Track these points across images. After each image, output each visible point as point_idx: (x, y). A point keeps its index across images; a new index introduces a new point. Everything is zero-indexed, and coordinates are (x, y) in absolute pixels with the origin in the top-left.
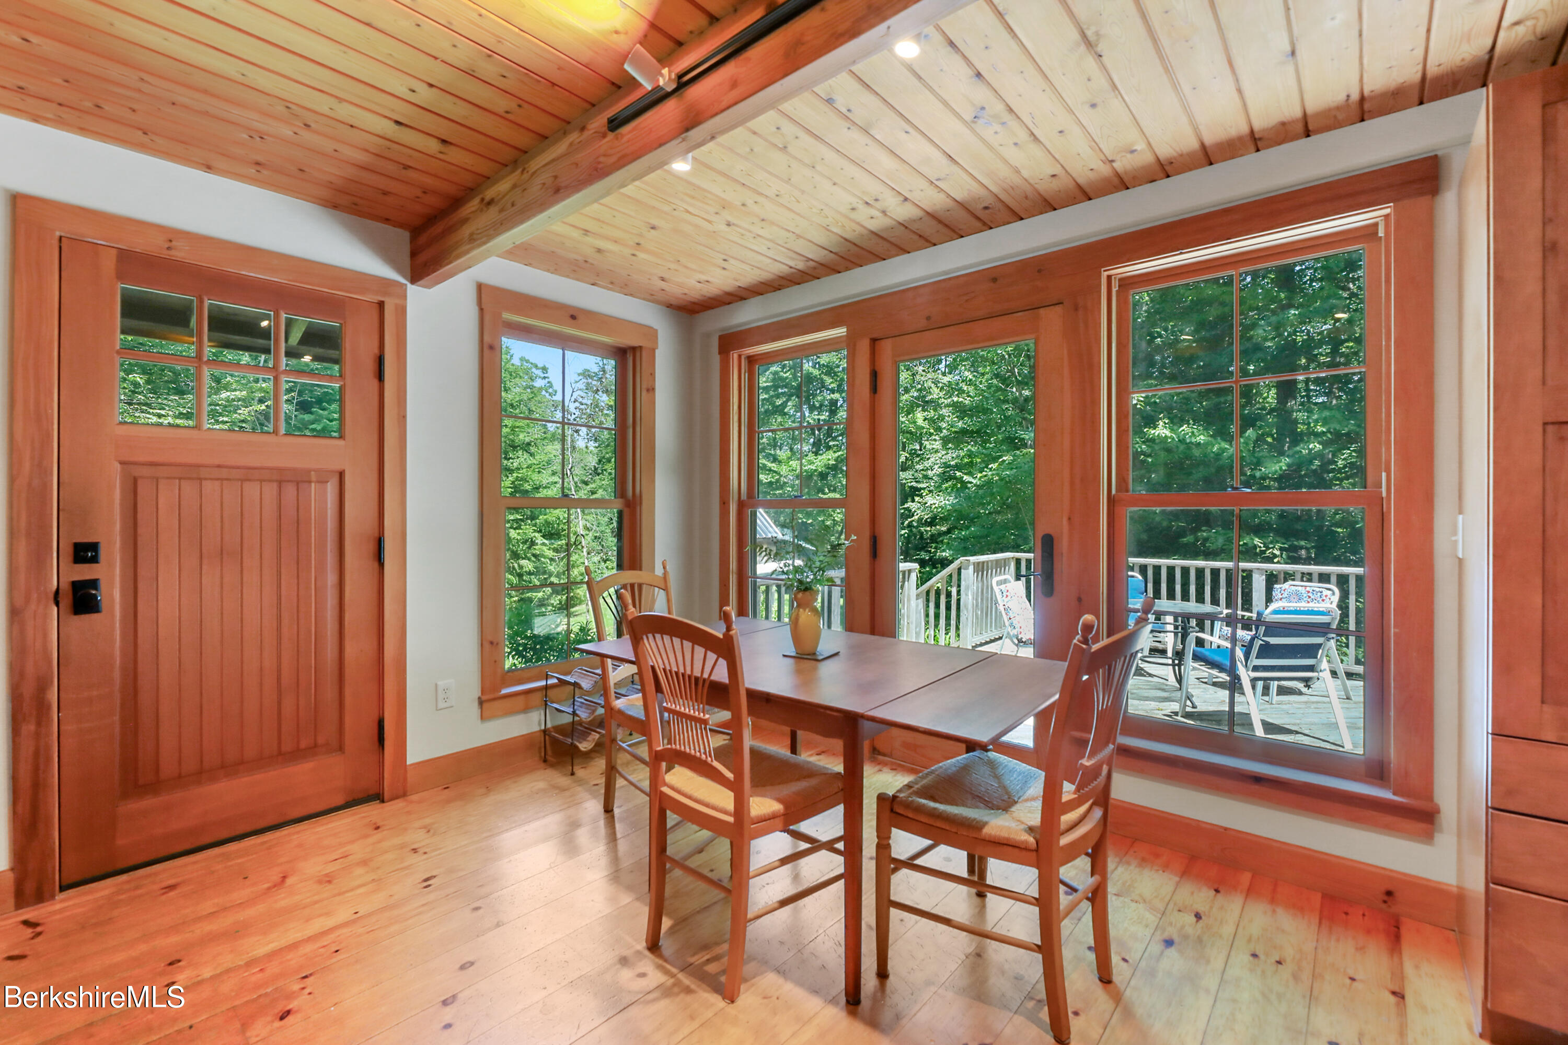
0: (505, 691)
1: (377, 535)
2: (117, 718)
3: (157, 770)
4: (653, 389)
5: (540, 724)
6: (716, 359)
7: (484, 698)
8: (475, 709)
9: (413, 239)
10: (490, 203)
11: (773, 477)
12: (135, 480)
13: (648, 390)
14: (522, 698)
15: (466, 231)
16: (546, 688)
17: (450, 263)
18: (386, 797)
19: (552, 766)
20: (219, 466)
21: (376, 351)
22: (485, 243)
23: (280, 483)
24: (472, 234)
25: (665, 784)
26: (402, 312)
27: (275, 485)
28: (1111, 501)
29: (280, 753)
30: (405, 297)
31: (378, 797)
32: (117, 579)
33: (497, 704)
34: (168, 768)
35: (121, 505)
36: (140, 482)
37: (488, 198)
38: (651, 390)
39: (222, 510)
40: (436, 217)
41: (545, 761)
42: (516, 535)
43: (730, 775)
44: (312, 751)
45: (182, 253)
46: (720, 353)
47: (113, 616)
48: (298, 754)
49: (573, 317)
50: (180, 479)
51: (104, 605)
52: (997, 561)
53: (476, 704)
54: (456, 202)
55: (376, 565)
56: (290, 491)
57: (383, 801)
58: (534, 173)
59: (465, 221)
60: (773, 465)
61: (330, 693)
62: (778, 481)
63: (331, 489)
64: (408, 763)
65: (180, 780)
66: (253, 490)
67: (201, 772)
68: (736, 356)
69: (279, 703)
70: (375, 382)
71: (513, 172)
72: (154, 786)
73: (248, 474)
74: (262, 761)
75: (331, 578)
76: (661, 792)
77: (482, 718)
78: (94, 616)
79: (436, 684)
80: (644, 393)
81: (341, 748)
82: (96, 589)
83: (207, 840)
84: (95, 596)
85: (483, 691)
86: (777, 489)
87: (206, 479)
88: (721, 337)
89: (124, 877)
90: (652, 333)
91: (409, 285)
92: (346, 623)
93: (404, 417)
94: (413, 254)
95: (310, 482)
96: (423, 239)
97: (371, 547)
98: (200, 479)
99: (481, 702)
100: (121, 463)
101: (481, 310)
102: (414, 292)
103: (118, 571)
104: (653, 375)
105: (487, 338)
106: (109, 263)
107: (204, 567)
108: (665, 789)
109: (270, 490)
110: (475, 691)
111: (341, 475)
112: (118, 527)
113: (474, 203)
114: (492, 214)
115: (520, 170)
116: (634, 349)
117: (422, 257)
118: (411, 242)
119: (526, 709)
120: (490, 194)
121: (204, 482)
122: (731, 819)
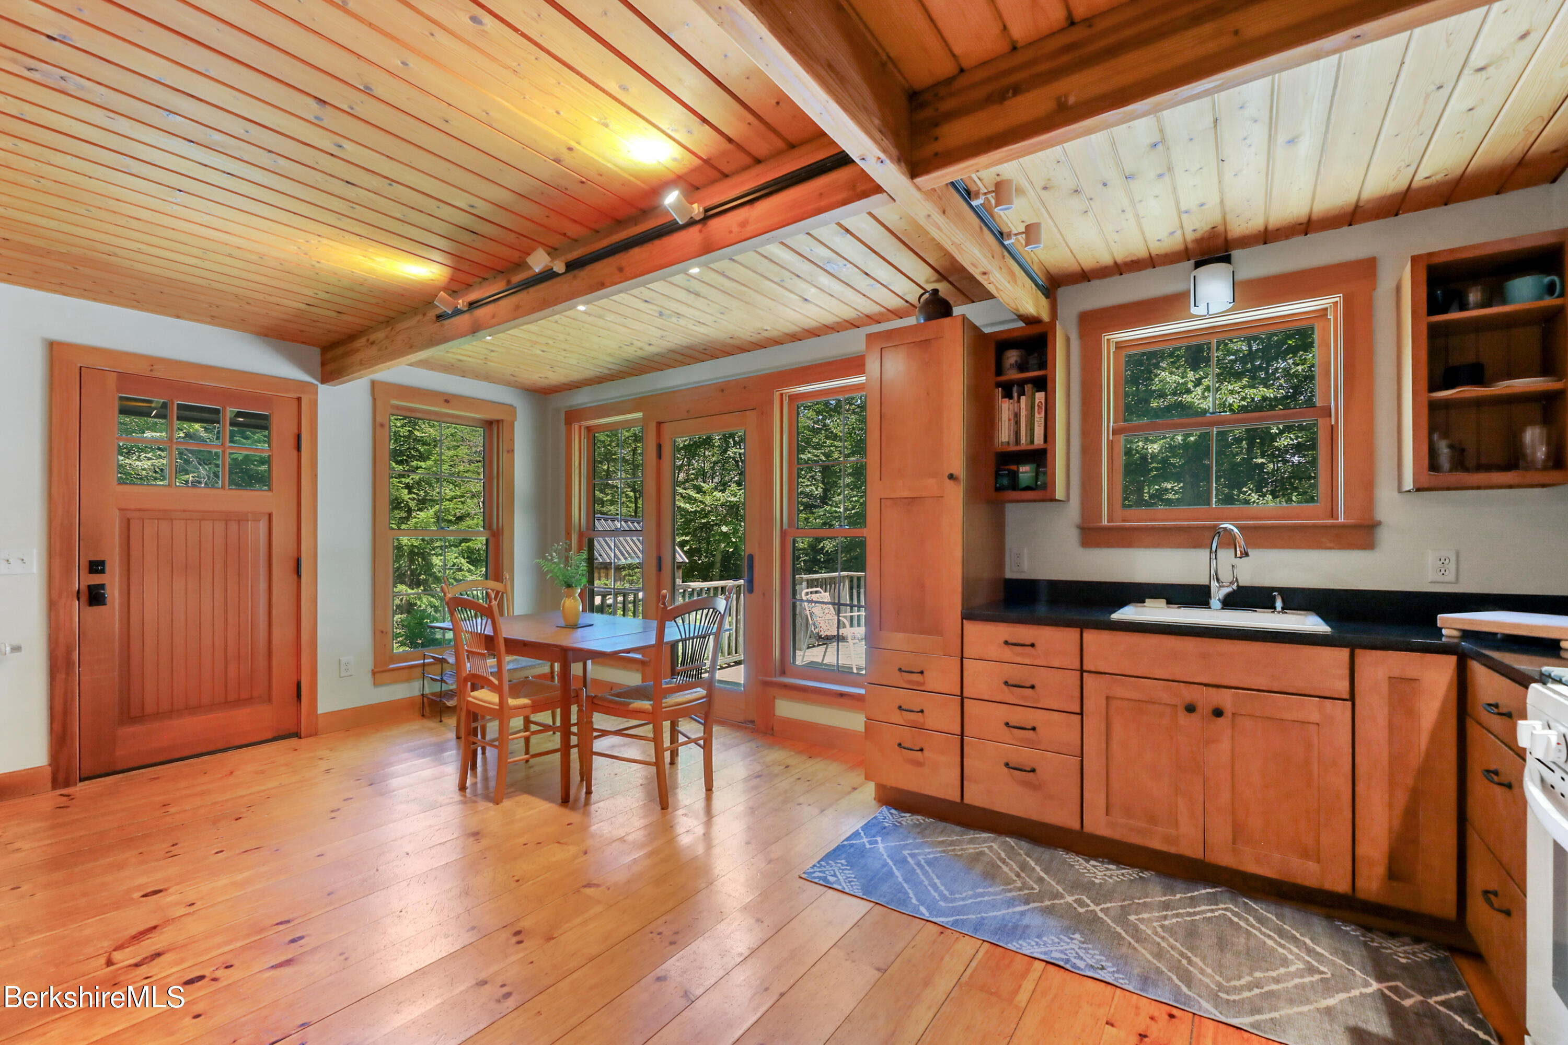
0: (391, 666)
1: (296, 556)
2: (116, 673)
3: (143, 709)
4: (513, 451)
5: (420, 691)
6: (563, 427)
7: (376, 670)
8: (369, 677)
9: (322, 354)
10: (373, 343)
11: (698, 506)
12: (129, 520)
13: (508, 452)
14: (406, 671)
15: (358, 357)
16: (424, 665)
17: (348, 375)
18: (302, 735)
19: (429, 718)
20: (184, 511)
21: (296, 431)
22: (369, 368)
23: (227, 522)
24: (361, 360)
25: (470, 696)
26: (314, 404)
27: (223, 522)
28: (783, 534)
29: (226, 702)
30: (316, 393)
31: (297, 735)
32: (117, 584)
33: (387, 675)
34: (150, 708)
35: (120, 535)
36: (131, 521)
37: (371, 340)
38: (511, 451)
39: (186, 539)
40: (338, 343)
41: (423, 716)
42: (438, 561)
43: (496, 682)
44: (249, 701)
45: (159, 373)
46: (566, 424)
47: (114, 608)
48: (238, 703)
49: (447, 401)
50: (158, 519)
51: (108, 601)
52: (830, 578)
53: (370, 675)
54: (352, 337)
55: (295, 576)
56: (233, 526)
57: (300, 738)
58: (398, 333)
59: (357, 350)
60: (698, 495)
61: (262, 663)
62: (703, 510)
63: (263, 525)
64: (319, 712)
65: (158, 715)
66: (207, 527)
67: (172, 711)
68: (577, 427)
69: (226, 668)
70: (295, 452)
71: (386, 327)
72: (140, 718)
73: (204, 516)
74: (213, 706)
75: (263, 585)
76: (468, 701)
77: (374, 684)
78: (104, 607)
79: (340, 660)
80: (505, 454)
81: (270, 700)
82: (104, 589)
83: (176, 756)
84: (104, 594)
85: (375, 665)
86: (703, 518)
87: (176, 519)
88: (566, 412)
89: (121, 776)
90: (511, 409)
91: (320, 385)
92: (274, 617)
93: (316, 475)
94: (323, 364)
95: (248, 521)
96: (329, 355)
97: (292, 564)
98: (172, 520)
99: (374, 673)
100: (119, 510)
101: (374, 399)
102: (323, 390)
103: (117, 579)
104: (512, 440)
105: (379, 419)
106: (112, 380)
107: (174, 577)
108: (470, 699)
109: (220, 527)
110: (369, 664)
111: (270, 516)
112: (117, 550)
113: (363, 340)
114: (373, 351)
115: (389, 329)
116: (498, 421)
117: (331, 367)
118: (322, 356)
119: (409, 680)
120: (373, 337)
121: (174, 522)
122: (498, 707)
